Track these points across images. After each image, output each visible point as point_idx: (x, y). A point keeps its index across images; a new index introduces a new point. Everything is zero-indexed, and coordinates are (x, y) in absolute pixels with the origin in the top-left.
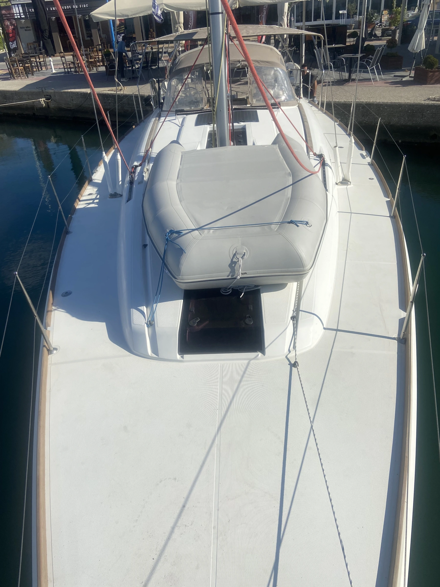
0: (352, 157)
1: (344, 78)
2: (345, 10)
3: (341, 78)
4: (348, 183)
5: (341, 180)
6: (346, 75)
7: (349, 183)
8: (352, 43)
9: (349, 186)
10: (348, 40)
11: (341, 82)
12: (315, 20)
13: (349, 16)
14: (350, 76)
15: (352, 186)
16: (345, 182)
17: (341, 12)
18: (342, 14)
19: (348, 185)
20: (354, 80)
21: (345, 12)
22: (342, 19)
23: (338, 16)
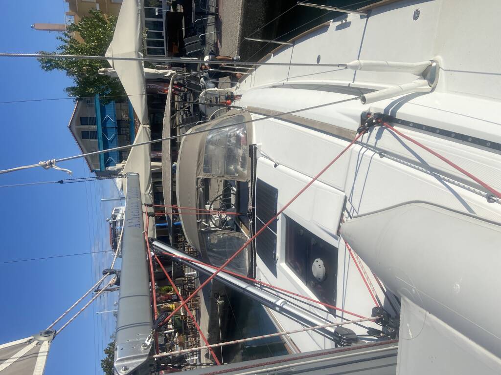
0: (384, 62)
1: (214, 20)
2: (155, 10)
3: (214, 24)
4: (435, 67)
5: (426, 81)
6: (211, 19)
7: (434, 64)
8: (182, 7)
9: (442, 65)
10: (179, 11)
11: (218, 24)
12: (163, 38)
13: (160, 6)
14: (212, 14)
15: (439, 58)
16: (429, 74)
17: (157, 14)
18: (158, 13)
19: (439, 65)
20: (217, 10)
21: (157, 9)
22: (162, 13)
23: (160, 16)
